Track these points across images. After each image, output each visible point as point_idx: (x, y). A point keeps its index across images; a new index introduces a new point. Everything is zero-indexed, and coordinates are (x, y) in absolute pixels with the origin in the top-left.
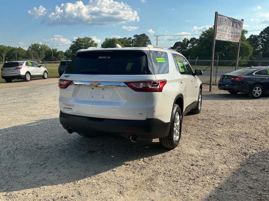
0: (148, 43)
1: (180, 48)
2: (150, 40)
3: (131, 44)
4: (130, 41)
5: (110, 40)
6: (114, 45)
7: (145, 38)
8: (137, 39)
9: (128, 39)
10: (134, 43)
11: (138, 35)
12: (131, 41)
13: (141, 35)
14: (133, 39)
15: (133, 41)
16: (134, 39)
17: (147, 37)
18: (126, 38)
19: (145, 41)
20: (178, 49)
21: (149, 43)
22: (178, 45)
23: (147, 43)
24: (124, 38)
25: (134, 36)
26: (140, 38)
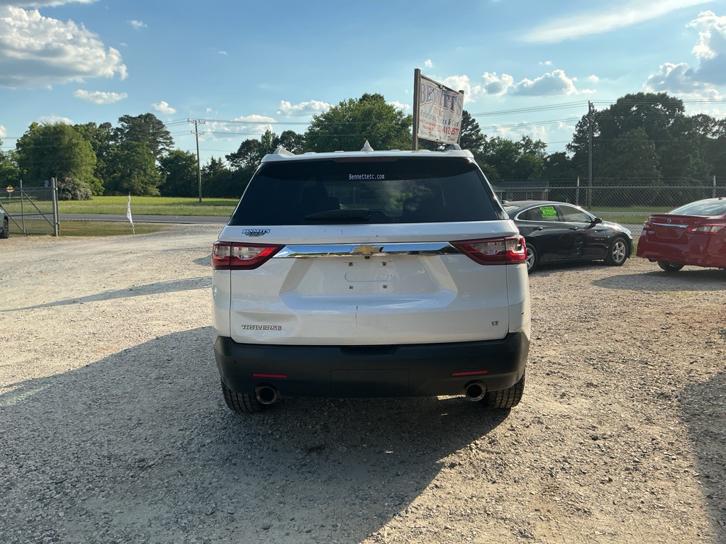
0: (162, 141)
1: (257, 157)
2: (168, 133)
3: (111, 143)
4: (108, 133)
5: (47, 128)
6: (59, 145)
7: (154, 127)
8: (131, 128)
9: (101, 126)
10: (121, 138)
11: (134, 116)
12: (112, 134)
13: (140, 117)
14: (118, 129)
15: (116, 135)
16: (120, 127)
17: (160, 123)
18: (94, 124)
19: (153, 134)
20: (251, 158)
21: (168, 139)
22: (250, 150)
23: (161, 139)
24: (87, 125)
25: (121, 120)
26: (140, 126)
